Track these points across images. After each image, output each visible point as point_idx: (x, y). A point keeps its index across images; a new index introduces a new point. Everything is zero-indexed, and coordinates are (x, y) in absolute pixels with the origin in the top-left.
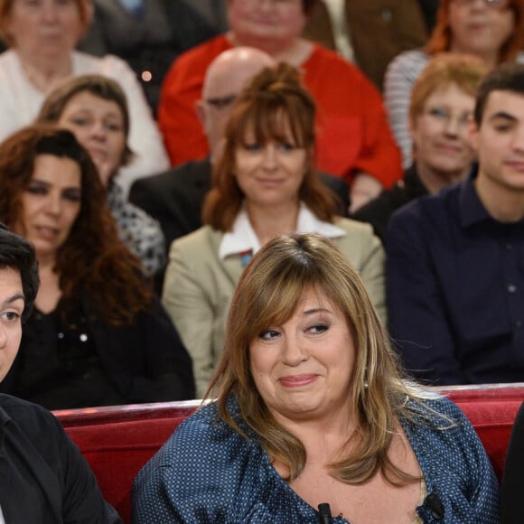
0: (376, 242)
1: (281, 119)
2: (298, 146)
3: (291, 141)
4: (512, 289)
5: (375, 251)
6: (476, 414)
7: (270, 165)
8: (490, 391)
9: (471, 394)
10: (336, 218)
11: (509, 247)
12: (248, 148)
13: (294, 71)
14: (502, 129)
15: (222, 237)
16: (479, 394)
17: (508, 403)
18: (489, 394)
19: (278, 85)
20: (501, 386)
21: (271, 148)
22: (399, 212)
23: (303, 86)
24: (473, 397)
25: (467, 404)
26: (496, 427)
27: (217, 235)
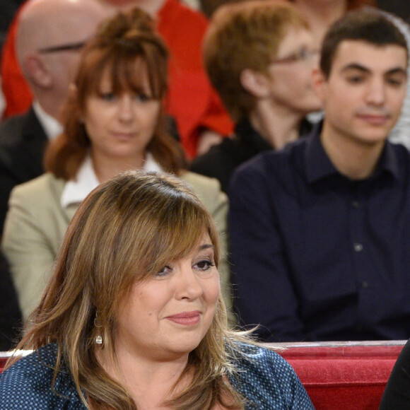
0: (223, 198)
1: (139, 70)
2: (154, 97)
3: (148, 92)
4: (358, 248)
5: (221, 207)
6: (324, 371)
7: (126, 116)
8: (340, 348)
9: (318, 351)
10: (181, 172)
11: (356, 204)
12: (103, 96)
13: (148, 18)
14: (356, 81)
15: (64, 185)
16: (327, 352)
17: (358, 361)
18: (338, 352)
19: (134, 33)
20: (350, 343)
21: (126, 99)
22: (243, 167)
23: (157, 34)
24: (322, 354)
25: (315, 361)
26: (345, 386)
27: (59, 183)
